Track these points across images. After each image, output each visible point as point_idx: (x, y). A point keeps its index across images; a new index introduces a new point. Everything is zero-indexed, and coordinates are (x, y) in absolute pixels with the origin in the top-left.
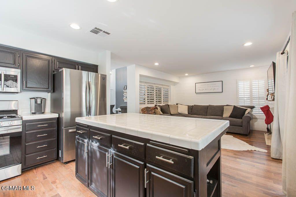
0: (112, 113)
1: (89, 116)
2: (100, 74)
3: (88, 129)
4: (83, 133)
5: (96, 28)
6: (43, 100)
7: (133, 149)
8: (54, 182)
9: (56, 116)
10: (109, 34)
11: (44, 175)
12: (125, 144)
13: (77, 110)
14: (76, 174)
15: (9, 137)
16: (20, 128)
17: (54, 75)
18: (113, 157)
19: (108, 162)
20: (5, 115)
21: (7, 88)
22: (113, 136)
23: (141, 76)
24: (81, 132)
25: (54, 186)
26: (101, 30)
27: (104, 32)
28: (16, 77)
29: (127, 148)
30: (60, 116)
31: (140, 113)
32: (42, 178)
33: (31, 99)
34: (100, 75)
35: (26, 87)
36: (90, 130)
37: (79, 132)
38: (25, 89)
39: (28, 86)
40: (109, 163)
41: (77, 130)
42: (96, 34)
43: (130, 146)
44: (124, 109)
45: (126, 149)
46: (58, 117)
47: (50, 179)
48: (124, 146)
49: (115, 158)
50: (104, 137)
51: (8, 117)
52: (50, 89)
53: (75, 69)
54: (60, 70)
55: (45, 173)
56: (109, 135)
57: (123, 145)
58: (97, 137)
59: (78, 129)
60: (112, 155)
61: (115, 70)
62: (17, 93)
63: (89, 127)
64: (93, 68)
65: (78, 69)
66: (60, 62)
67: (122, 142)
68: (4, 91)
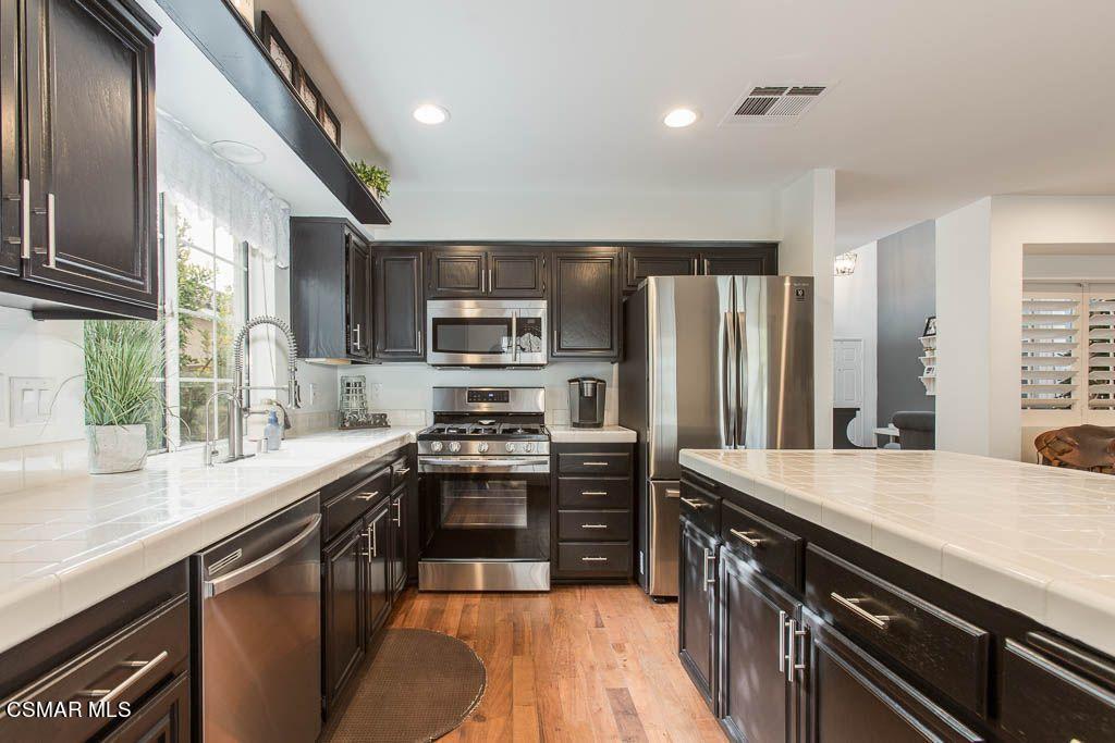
0: (841, 441)
1: (735, 448)
2: (787, 279)
3: (717, 498)
4: (699, 507)
5: (757, 91)
6: (599, 385)
7: (912, 638)
8: (620, 648)
9: (629, 436)
10: (816, 91)
11: (597, 614)
12: (867, 599)
13: (698, 422)
14: (680, 651)
15: (525, 482)
16: (545, 463)
17: (625, 305)
18: (808, 637)
19: (787, 653)
20: (519, 426)
21: (523, 354)
22: (811, 546)
23: (1031, 251)
24: (694, 505)
25: (618, 658)
26: (780, 90)
27: (795, 91)
28: (538, 321)
29: (879, 621)
30: (642, 440)
31: (1025, 459)
32: (591, 622)
33: (570, 381)
34: (787, 284)
35: (559, 349)
36: (724, 502)
37: (687, 501)
38: (559, 354)
39: (564, 345)
40: (790, 657)
41: (681, 495)
42: (762, 112)
43: (897, 616)
44: (917, 430)
45: (873, 626)
46: (635, 441)
47: (611, 632)
48: (860, 605)
49: (818, 650)
50: (774, 542)
51: (525, 430)
52: (615, 353)
53: (690, 272)
54: (640, 286)
55: (600, 608)
56: (795, 538)
57: (857, 600)
58: (747, 536)
59: (686, 491)
60: (806, 629)
61: (872, 247)
62: (542, 366)
63: (720, 488)
64: (759, 259)
65: (699, 273)
66: (641, 260)
67: (853, 586)
68: (517, 362)
